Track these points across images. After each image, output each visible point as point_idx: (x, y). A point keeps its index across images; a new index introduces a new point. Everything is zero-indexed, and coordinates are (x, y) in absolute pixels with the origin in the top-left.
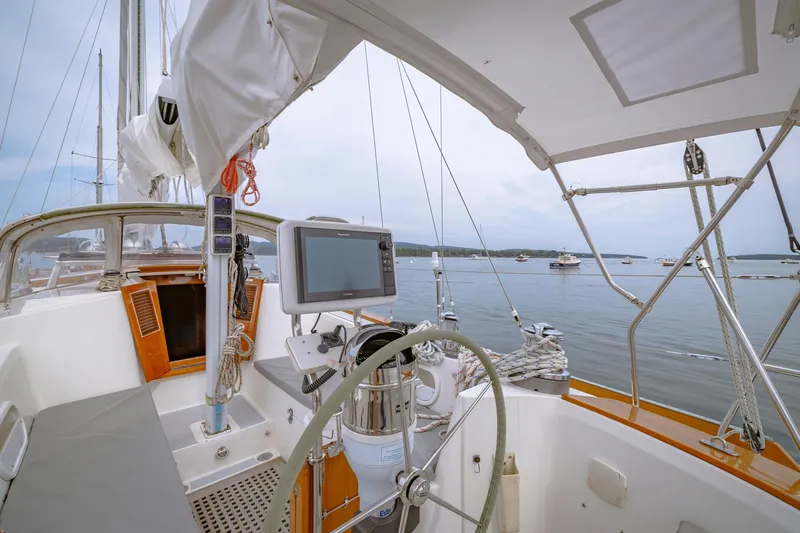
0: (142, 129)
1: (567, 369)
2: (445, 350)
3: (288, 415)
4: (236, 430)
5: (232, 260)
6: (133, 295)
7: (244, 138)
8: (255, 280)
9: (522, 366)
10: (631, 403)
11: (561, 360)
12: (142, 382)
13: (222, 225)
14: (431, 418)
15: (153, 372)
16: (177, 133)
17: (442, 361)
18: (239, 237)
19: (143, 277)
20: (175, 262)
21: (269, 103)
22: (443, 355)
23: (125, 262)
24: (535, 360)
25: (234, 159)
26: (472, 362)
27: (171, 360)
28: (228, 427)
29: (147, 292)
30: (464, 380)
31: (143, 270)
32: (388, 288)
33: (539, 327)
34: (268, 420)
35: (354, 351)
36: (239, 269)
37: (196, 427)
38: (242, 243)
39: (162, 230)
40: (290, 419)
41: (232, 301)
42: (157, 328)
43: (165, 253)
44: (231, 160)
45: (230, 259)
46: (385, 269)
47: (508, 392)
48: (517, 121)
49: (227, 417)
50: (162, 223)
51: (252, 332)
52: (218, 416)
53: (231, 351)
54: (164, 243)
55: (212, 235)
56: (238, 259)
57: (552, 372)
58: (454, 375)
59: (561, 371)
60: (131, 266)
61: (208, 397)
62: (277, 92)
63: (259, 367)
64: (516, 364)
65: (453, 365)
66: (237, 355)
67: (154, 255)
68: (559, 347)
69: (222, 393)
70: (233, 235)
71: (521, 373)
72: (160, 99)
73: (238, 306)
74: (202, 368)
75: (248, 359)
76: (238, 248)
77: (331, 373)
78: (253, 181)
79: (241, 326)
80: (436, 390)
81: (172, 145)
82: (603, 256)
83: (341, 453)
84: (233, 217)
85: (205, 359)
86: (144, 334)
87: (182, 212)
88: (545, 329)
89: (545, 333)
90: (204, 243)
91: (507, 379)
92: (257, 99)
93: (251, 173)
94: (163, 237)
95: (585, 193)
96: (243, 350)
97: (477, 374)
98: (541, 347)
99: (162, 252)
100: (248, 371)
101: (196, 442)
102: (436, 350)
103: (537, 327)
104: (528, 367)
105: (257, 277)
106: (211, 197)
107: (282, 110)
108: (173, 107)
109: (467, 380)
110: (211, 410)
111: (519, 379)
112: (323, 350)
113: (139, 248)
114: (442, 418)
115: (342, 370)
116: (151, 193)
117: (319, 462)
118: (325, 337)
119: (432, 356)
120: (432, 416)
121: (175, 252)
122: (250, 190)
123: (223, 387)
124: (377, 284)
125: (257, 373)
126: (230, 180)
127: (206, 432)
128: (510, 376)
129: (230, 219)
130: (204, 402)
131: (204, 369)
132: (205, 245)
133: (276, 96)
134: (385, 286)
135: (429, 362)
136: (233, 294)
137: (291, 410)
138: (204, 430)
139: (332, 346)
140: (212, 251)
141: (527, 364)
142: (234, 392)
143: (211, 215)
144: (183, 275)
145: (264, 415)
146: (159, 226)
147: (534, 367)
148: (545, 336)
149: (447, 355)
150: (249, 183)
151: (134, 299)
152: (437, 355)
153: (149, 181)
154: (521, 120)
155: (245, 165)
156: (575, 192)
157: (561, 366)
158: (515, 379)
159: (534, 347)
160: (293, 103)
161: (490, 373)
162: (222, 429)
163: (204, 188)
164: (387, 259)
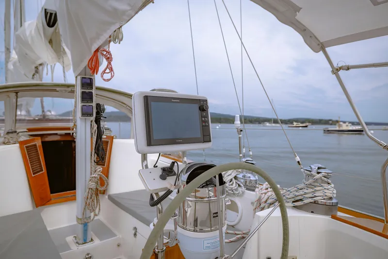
0: (31, 31)
1: (335, 198)
2: (245, 185)
3: (134, 232)
4: (97, 242)
5: (94, 122)
6: (27, 147)
7: (105, 36)
8: (108, 137)
9: (302, 195)
10: (384, 222)
11: (330, 191)
12: (33, 207)
13: (87, 97)
14: (236, 234)
15: (40, 200)
16: (56, 33)
17: (243, 193)
18: (98, 105)
19: (31, 135)
20: (51, 125)
21: (124, 12)
22: (243, 189)
23: (17, 125)
24: (312, 190)
25: (97, 51)
26: (265, 194)
27: (51, 193)
28: (92, 240)
29: (35, 145)
30: (260, 205)
31: (30, 130)
32: (206, 138)
33: (315, 167)
34: (119, 236)
35: (184, 177)
36: (98, 128)
37: (70, 239)
38: (100, 109)
39: (42, 102)
40: (135, 235)
41: (94, 150)
42: (42, 170)
43: (44, 119)
44: (95, 51)
45: (92, 121)
46: (204, 124)
47: (291, 213)
48: (296, 17)
49: (91, 234)
50: (42, 97)
51: (107, 173)
52: (85, 232)
53: (93, 185)
54: (43, 111)
55: (80, 105)
56: (98, 121)
57: (324, 199)
58: (252, 203)
59: (331, 198)
60: (22, 128)
61: (78, 218)
62: (129, 5)
63: (112, 199)
64: (297, 194)
65: (251, 196)
66: (97, 189)
67: (34, 120)
68: (330, 181)
69: (87, 216)
70: (94, 104)
71: (301, 200)
72: (45, 10)
73: (98, 155)
74: (74, 198)
75: (104, 192)
76: (98, 113)
77: (169, 192)
78: (110, 64)
79: (100, 168)
80: (240, 215)
81: (50, 42)
82: (367, 124)
83: (177, 244)
84: (94, 91)
85: (75, 193)
86: (34, 174)
87: (58, 89)
88: (319, 168)
89: (319, 171)
90: (74, 110)
91: (291, 204)
92: (116, 10)
93: (109, 59)
94: (43, 107)
95: (348, 68)
96: (101, 186)
97: (269, 201)
98: (316, 181)
99: (42, 117)
100: (104, 201)
101: (71, 249)
102: (239, 186)
103: (313, 167)
104: (306, 196)
105: (108, 135)
106: (79, 78)
107: (132, 17)
108: (53, 15)
109: (262, 206)
110: (81, 227)
111: (300, 205)
112: (163, 178)
113: (25, 116)
114: (244, 234)
115: (177, 190)
116: (33, 75)
117: (162, 252)
118: (164, 169)
119: (236, 190)
120: (236, 232)
121: (50, 117)
122: (108, 71)
123: (88, 211)
124: (199, 135)
125: (111, 203)
126: (94, 66)
127: (77, 243)
128: (293, 202)
129: (92, 93)
130: (75, 223)
131: (75, 199)
132: (75, 111)
133: (128, 8)
134: (204, 136)
135: (234, 194)
136: (94, 146)
137: (135, 228)
138: (75, 241)
139: (168, 176)
140: (80, 115)
141: (305, 194)
142: (96, 215)
143: (79, 91)
144: (56, 134)
145: (116, 232)
146: (39, 99)
147: (311, 195)
148: (319, 173)
149: (247, 189)
150: (108, 66)
151: (27, 150)
152: (240, 189)
153: (33, 67)
154: (299, 16)
155: (105, 53)
156: (340, 68)
157: (331, 195)
158: (297, 204)
159: (311, 181)
160: (140, 11)
161: (279, 201)
162: (88, 241)
163: (74, 71)
164: (205, 117)
